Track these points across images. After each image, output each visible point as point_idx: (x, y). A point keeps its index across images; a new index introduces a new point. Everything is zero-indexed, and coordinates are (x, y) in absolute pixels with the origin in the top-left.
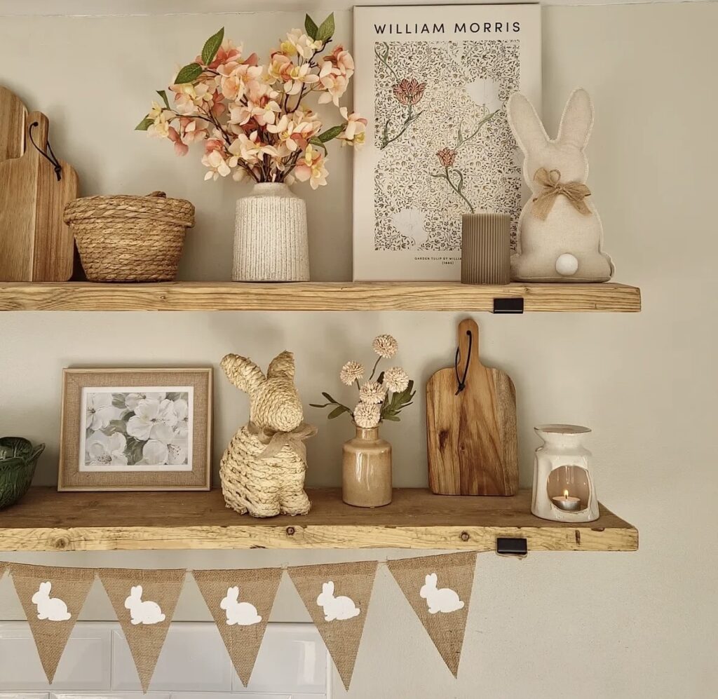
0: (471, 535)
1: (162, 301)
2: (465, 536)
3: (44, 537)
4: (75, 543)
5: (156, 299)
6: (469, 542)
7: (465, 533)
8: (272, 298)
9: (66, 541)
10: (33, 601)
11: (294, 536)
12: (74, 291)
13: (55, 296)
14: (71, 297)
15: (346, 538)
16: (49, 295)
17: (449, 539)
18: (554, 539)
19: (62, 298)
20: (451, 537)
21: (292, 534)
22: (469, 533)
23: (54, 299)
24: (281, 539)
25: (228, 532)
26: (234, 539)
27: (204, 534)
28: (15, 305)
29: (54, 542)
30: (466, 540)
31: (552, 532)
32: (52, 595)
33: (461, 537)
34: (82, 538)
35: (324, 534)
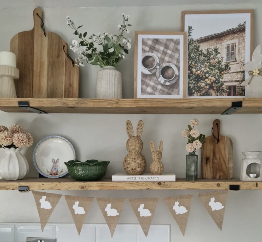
0: (221, 185)
1: (116, 104)
2: (219, 185)
3: (77, 185)
4: (87, 187)
5: (114, 103)
6: (220, 187)
7: (218, 184)
8: (154, 102)
9: (85, 186)
10: (73, 208)
11: (161, 185)
12: (86, 100)
13: (80, 101)
14: (85, 102)
15: (178, 186)
16: (78, 101)
17: (213, 186)
18: (249, 186)
19: (82, 102)
20: (214, 185)
21: (160, 185)
22: (220, 184)
23: (79, 102)
24: (156, 186)
25: (139, 184)
26: (141, 186)
27: (131, 185)
28: (66, 104)
29: (80, 187)
30: (219, 186)
31: (248, 183)
32: (79, 206)
33: (217, 185)
34: (90, 186)
35: (171, 184)
